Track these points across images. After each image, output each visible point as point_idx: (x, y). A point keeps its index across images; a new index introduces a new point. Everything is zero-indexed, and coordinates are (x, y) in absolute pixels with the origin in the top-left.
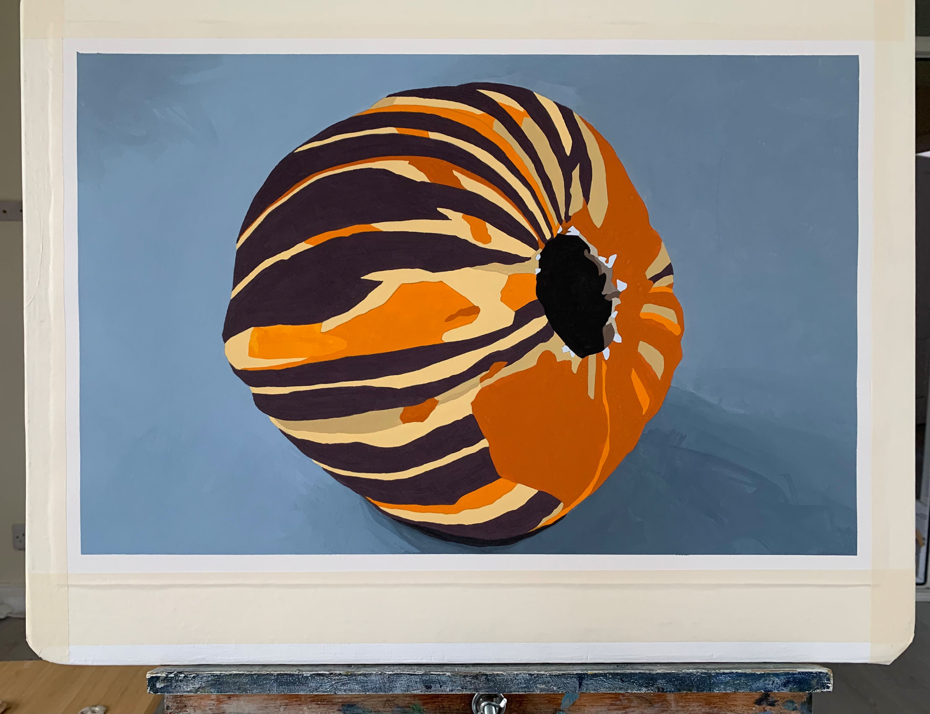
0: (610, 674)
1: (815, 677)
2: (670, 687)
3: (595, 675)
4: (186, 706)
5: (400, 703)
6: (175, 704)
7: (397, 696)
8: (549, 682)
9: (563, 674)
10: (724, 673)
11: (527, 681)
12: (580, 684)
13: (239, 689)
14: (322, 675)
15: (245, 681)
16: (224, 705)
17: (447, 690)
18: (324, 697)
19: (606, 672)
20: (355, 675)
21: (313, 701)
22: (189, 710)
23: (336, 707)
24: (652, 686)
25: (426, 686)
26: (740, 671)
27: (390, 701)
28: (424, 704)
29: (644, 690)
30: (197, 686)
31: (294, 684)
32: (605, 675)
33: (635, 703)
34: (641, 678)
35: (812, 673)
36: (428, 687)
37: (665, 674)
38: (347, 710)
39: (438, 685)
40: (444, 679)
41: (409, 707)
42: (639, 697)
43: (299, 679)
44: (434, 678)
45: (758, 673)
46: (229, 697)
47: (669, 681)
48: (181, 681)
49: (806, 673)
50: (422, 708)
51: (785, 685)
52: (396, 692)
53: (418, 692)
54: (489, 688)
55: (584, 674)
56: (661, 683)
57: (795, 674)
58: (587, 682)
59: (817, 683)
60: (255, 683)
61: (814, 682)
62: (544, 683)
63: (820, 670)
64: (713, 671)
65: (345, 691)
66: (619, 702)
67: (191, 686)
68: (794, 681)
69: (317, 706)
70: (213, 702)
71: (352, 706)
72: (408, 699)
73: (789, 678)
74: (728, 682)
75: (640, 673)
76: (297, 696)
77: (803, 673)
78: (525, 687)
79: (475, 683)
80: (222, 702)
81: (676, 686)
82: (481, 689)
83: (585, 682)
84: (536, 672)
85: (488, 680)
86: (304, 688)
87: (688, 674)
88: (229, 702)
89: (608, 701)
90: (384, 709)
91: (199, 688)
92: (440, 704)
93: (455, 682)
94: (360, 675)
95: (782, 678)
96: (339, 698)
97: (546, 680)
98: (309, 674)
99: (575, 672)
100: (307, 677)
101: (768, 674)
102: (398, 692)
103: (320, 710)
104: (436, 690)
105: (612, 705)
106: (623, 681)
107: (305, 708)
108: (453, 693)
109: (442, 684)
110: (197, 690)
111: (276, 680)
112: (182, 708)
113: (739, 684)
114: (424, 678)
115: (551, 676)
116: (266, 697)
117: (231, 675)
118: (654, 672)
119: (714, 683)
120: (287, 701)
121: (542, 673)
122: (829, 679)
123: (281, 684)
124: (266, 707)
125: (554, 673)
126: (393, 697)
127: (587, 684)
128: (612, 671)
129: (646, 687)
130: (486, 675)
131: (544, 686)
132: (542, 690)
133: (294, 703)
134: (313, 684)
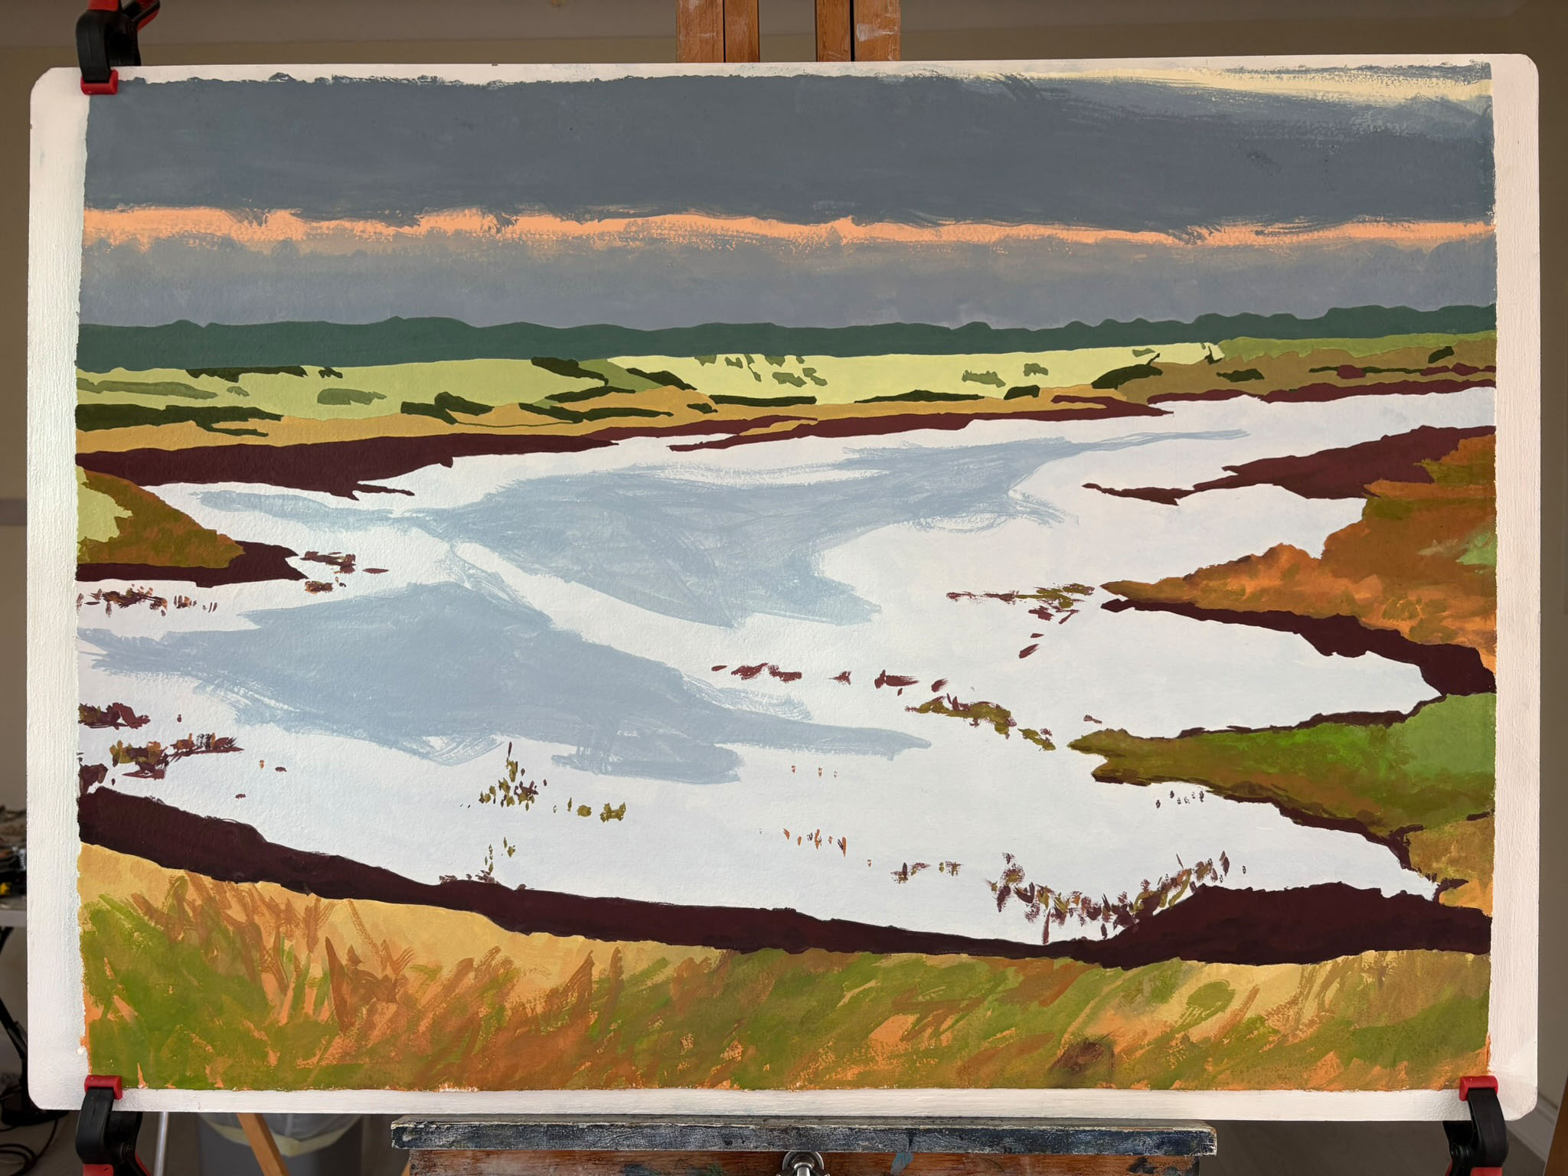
0: (947, 1129)
1: (1196, 1137)
2: (1018, 1147)
3: (929, 1131)
4: (435, 1165)
5: (695, 1162)
6: (422, 1163)
7: (691, 1154)
8: (873, 1139)
9: (890, 1129)
10: (1084, 1131)
11: (846, 1137)
12: (911, 1142)
13: (502, 1143)
14: (601, 1127)
15: (509, 1133)
16: (482, 1165)
17: (751, 1146)
18: (603, 1155)
19: (942, 1127)
20: (640, 1127)
21: (589, 1160)
22: (440, 1170)
23: (618, 1168)
24: (998, 1145)
25: (725, 1142)
26: (1104, 1128)
27: (683, 1160)
28: (724, 1165)
29: (987, 1150)
30: (452, 1139)
31: (567, 1137)
32: (940, 1131)
33: (982, 1167)
34: (984, 1135)
35: (1191, 1132)
36: (728, 1143)
37: (1012, 1130)
38: (631, 1172)
39: (740, 1141)
40: (746, 1133)
41: (705, 1168)
42: (986, 1159)
43: (573, 1131)
44: (736, 1132)
45: (1126, 1131)
46: (488, 1154)
47: (1018, 1140)
48: (432, 1133)
49: (1185, 1132)
50: (722, 1169)
51: (1158, 1147)
52: (689, 1149)
53: (715, 1149)
54: (801, 1144)
55: (915, 1129)
56: (1008, 1141)
57: (1171, 1133)
58: (919, 1139)
59: (1198, 1144)
60: (521, 1137)
61: (1194, 1144)
62: (867, 1139)
63: (1200, 1130)
64: (1072, 1128)
65: (628, 1146)
66: (961, 1166)
67: (444, 1140)
68: (1169, 1142)
69: (595, 1166)
70: (468, 1161)
71: (637, 1166)
72: (706, 1158)
73: (1164, 1138)
74: (1089, 1142)
75: (982, 1129)
76: (571, 1154)
77: (1180, 1132)
78: (844, 1145)
79: (784, 1138)
80: (478, 1160)
81: (1027, 1145)
82: (791, 1145)
83: (916, 1139)
84: (857, 1126)
85: (800, 1134)
86: (579, 1142)
87: (1040, 1131)
88: (487, 1160)
89: (949, 1165)
90: (676, 1171)
91: (453, 1142)
92: (744, 1165)
93: (760, 1137)
94: (647, 1127)
95: (1155, 1138)
96: (621, 1157)
97: (869, 1135)
98: (585, 1125)
99: (904, 1127)
100: (583, 1129)
101: (1138, 1133)
102: (691, 1148)
103: (598, 1171)
104: (737, 1147)
105: (953, 1169)
106: (962, 1139)
107: (580, 1169)
108: (758, 1150)
109: (744, 1139)
110: (452, 1144)
111: (546, 1132)
112: (430, 1167)
113: (1102, 1145)
114: (723, 1131)
115: (875, 1130)
116: (533, 1155)
117: (492, 1126)
118: (1000, 1128)
119: (1072, 1142)
120: (558, 1160)
121: (864, 1127)
122: (1211, 1141)
123: (552, 1137)
124: (533, 1167)
125: (880, 1127)
126: (686, 1156)
127: (919, 1142)
128: (949, 1127)
129: (990, 1146)
130: (798, 1129)
131: (867, 1143)
132: (864, 1148)
133: (567, 1162)
134: (590, 1138)
